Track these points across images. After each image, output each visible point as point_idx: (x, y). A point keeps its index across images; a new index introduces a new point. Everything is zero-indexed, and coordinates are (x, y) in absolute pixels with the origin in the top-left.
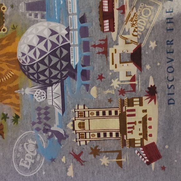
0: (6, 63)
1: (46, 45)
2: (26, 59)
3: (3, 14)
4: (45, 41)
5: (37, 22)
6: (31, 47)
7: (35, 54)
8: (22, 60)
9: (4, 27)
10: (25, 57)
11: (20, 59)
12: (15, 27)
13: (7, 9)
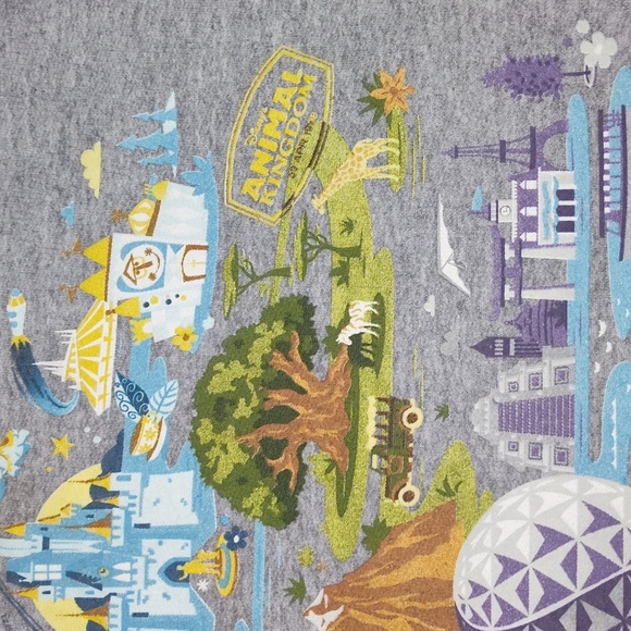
0: (409, 618)
1: (570, 564)
2: (487, 607)
3: (410, 439)
4: (568, 547)
5: (539, 474)
6: (510, 566)
7: (523, 591)
8: (473, 611)
9: (409, 487)
10: (482, 599)
11: (463, 607)
12: (452, 487)
13: (424, 421)
